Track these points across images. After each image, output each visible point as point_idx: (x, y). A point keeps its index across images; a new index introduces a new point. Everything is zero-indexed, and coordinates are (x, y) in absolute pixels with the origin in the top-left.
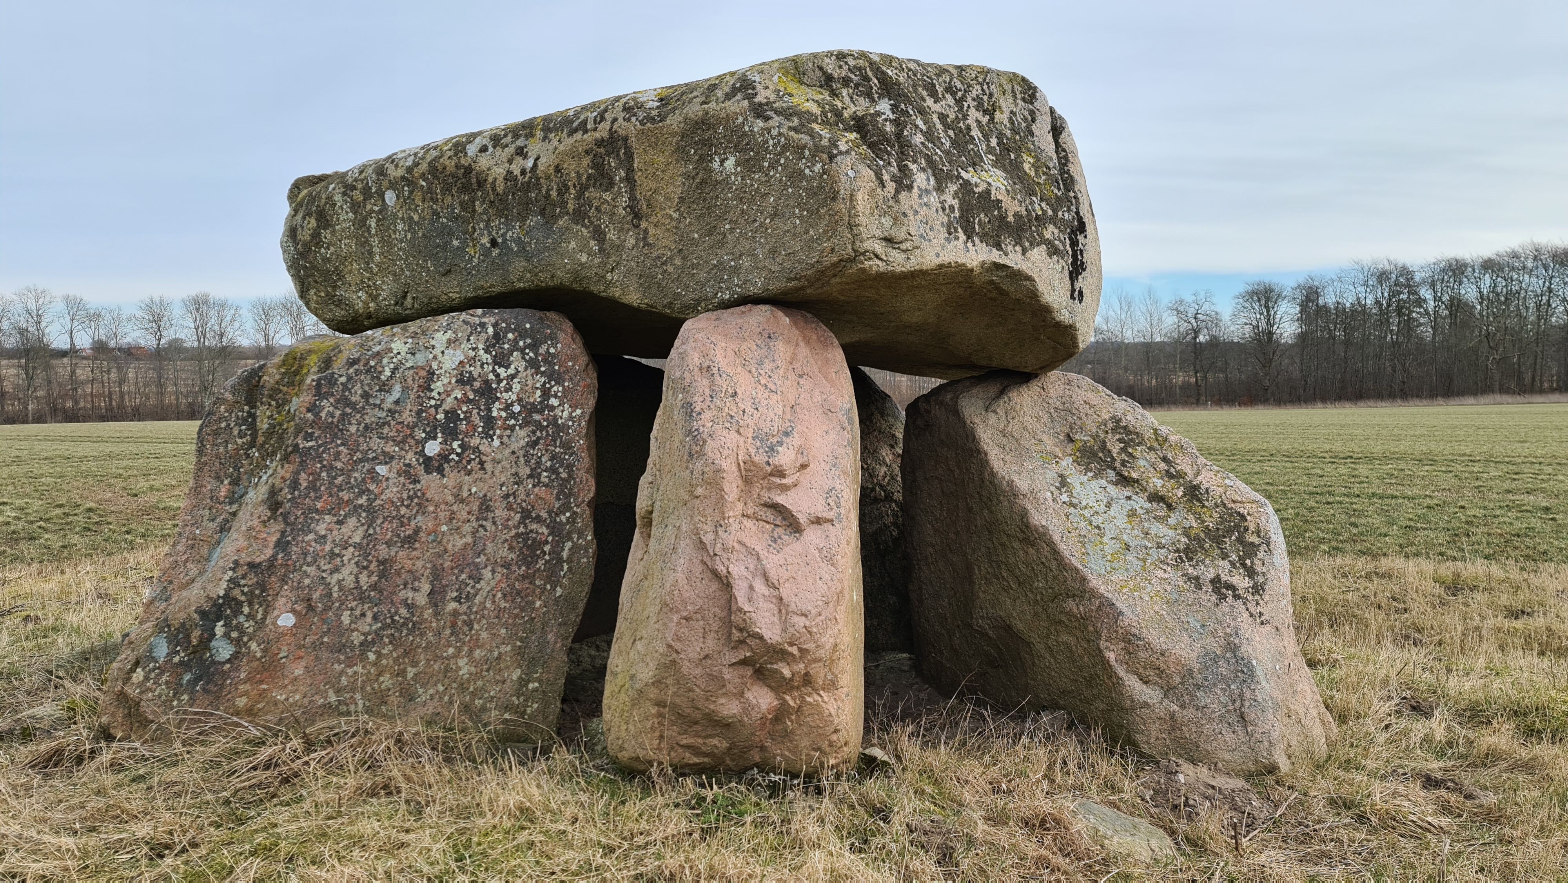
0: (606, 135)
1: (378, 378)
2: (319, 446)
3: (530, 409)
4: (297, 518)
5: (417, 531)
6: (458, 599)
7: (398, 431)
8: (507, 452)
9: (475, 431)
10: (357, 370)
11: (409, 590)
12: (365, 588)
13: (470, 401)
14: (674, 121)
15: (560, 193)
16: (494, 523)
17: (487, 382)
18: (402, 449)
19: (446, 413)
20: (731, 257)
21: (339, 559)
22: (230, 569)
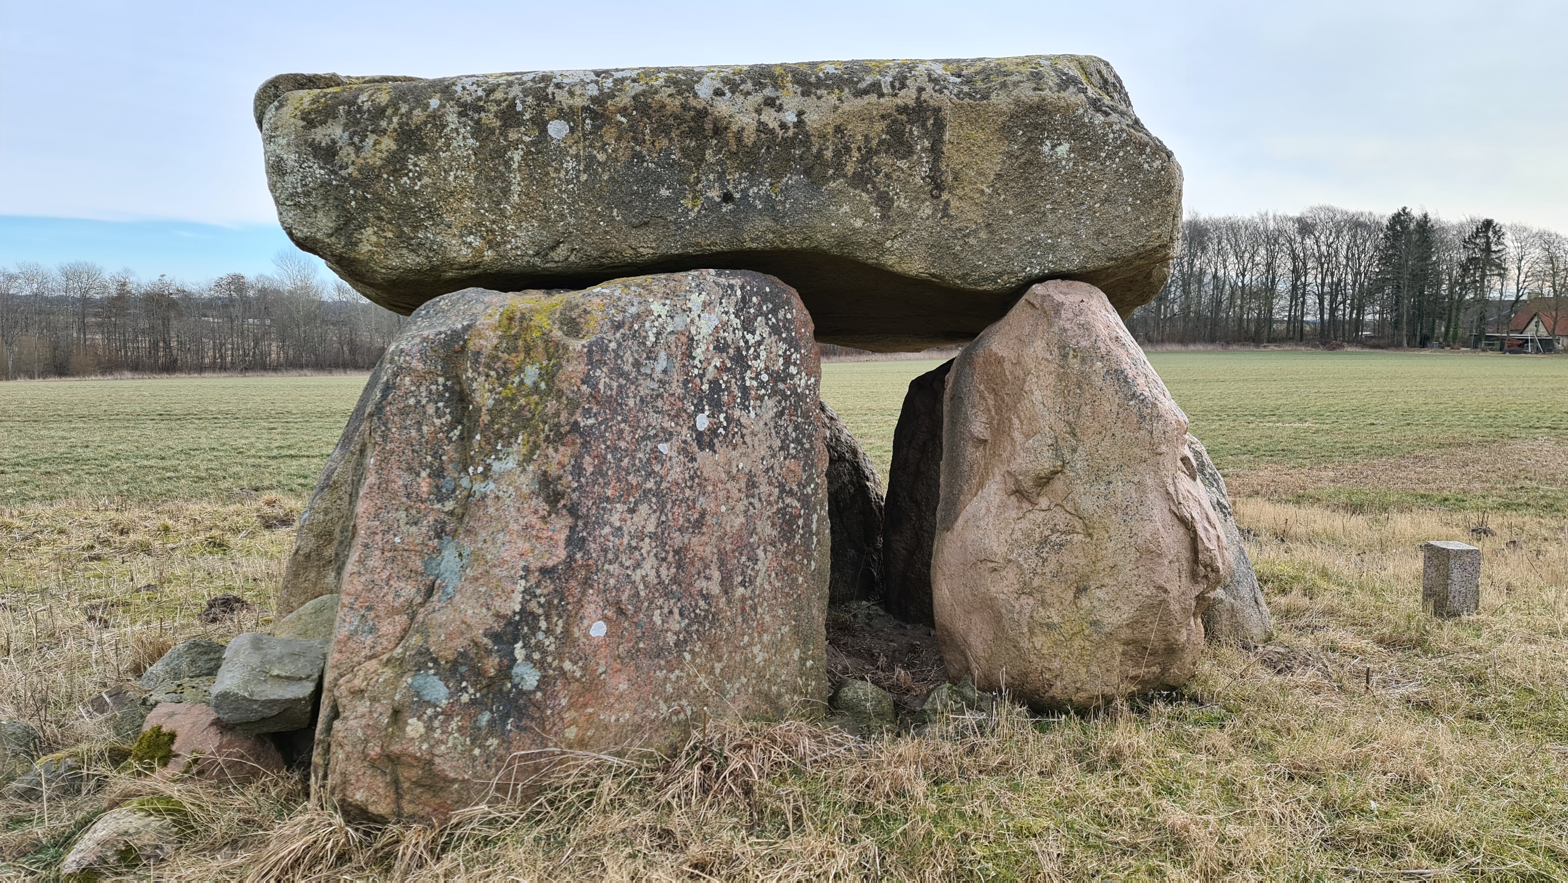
0: (911, 103)
1: (644, 344)
2: (600, 424)
3: (777, 377)
4: (589, 509)
5: (703, 514)
6: (743, 584)
7: (672, 404)
8: (762, 423)
9: (735, 402)
10: (624, 335)
11: (702, 579)
12: (667, 582)
13: (728, 370)
14: (1001, 101)
15: (837, 154)
16: (760, 499)
17: (738, 349)
18: (677, 424)
19: (710, 382)
20: (1049, 235)
21: (637, 553)
22: (521, 577)
